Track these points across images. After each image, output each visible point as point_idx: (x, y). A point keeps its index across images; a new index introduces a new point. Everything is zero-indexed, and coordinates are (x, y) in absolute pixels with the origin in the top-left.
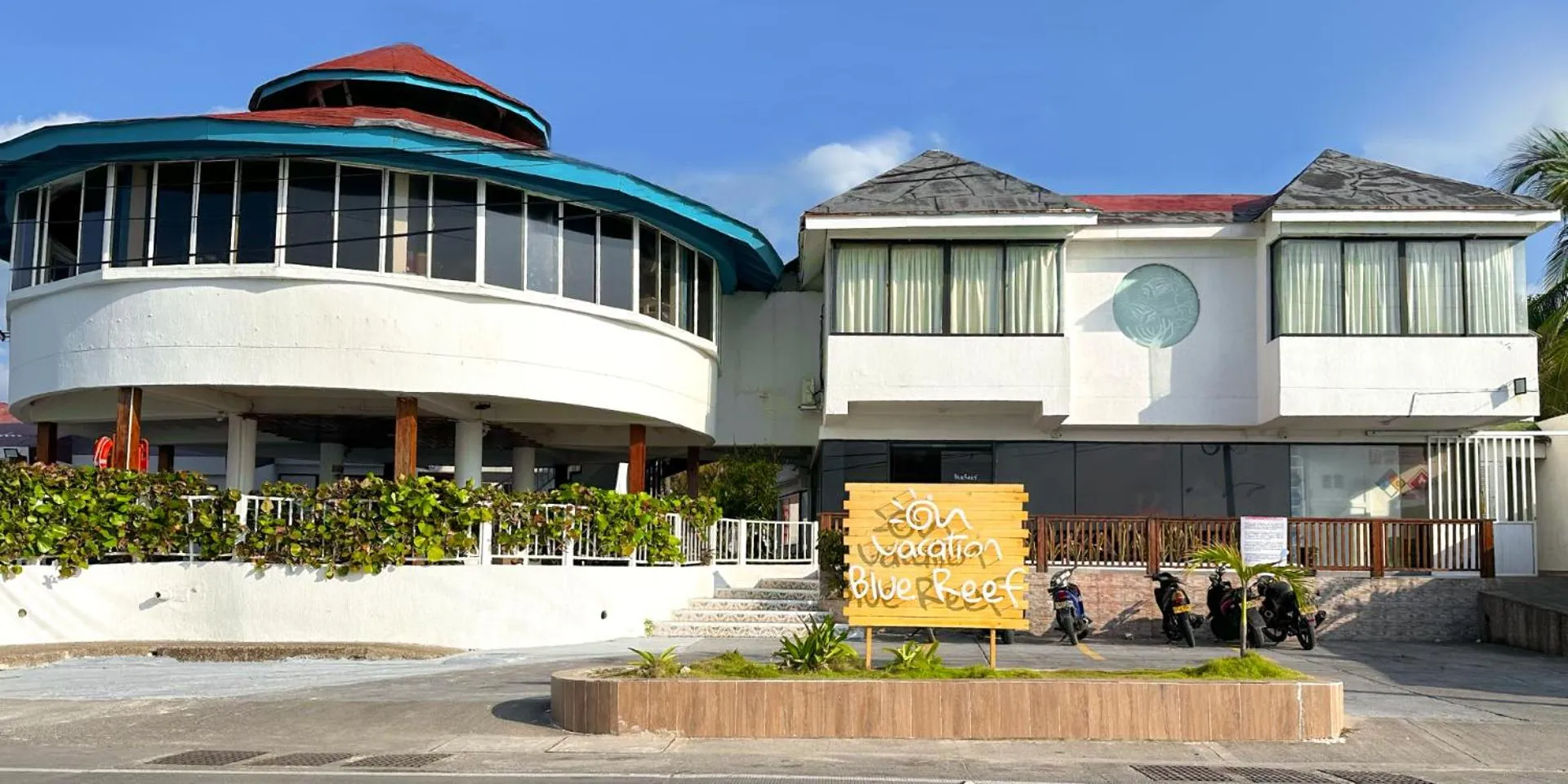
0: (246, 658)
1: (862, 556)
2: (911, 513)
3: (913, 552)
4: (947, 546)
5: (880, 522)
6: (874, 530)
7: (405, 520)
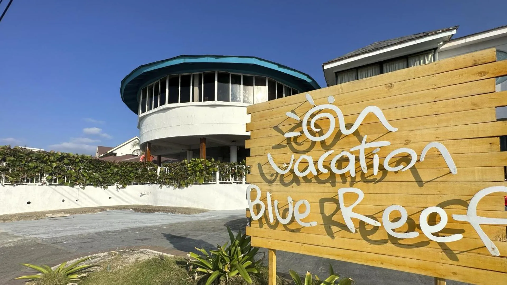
0: (147, 212)
1: (262, 175)
2: (308, 124)
3: (312, 169)
4: (357, 159)
5: (278, 139)
6: (273, 148)
7: (193, 172)
